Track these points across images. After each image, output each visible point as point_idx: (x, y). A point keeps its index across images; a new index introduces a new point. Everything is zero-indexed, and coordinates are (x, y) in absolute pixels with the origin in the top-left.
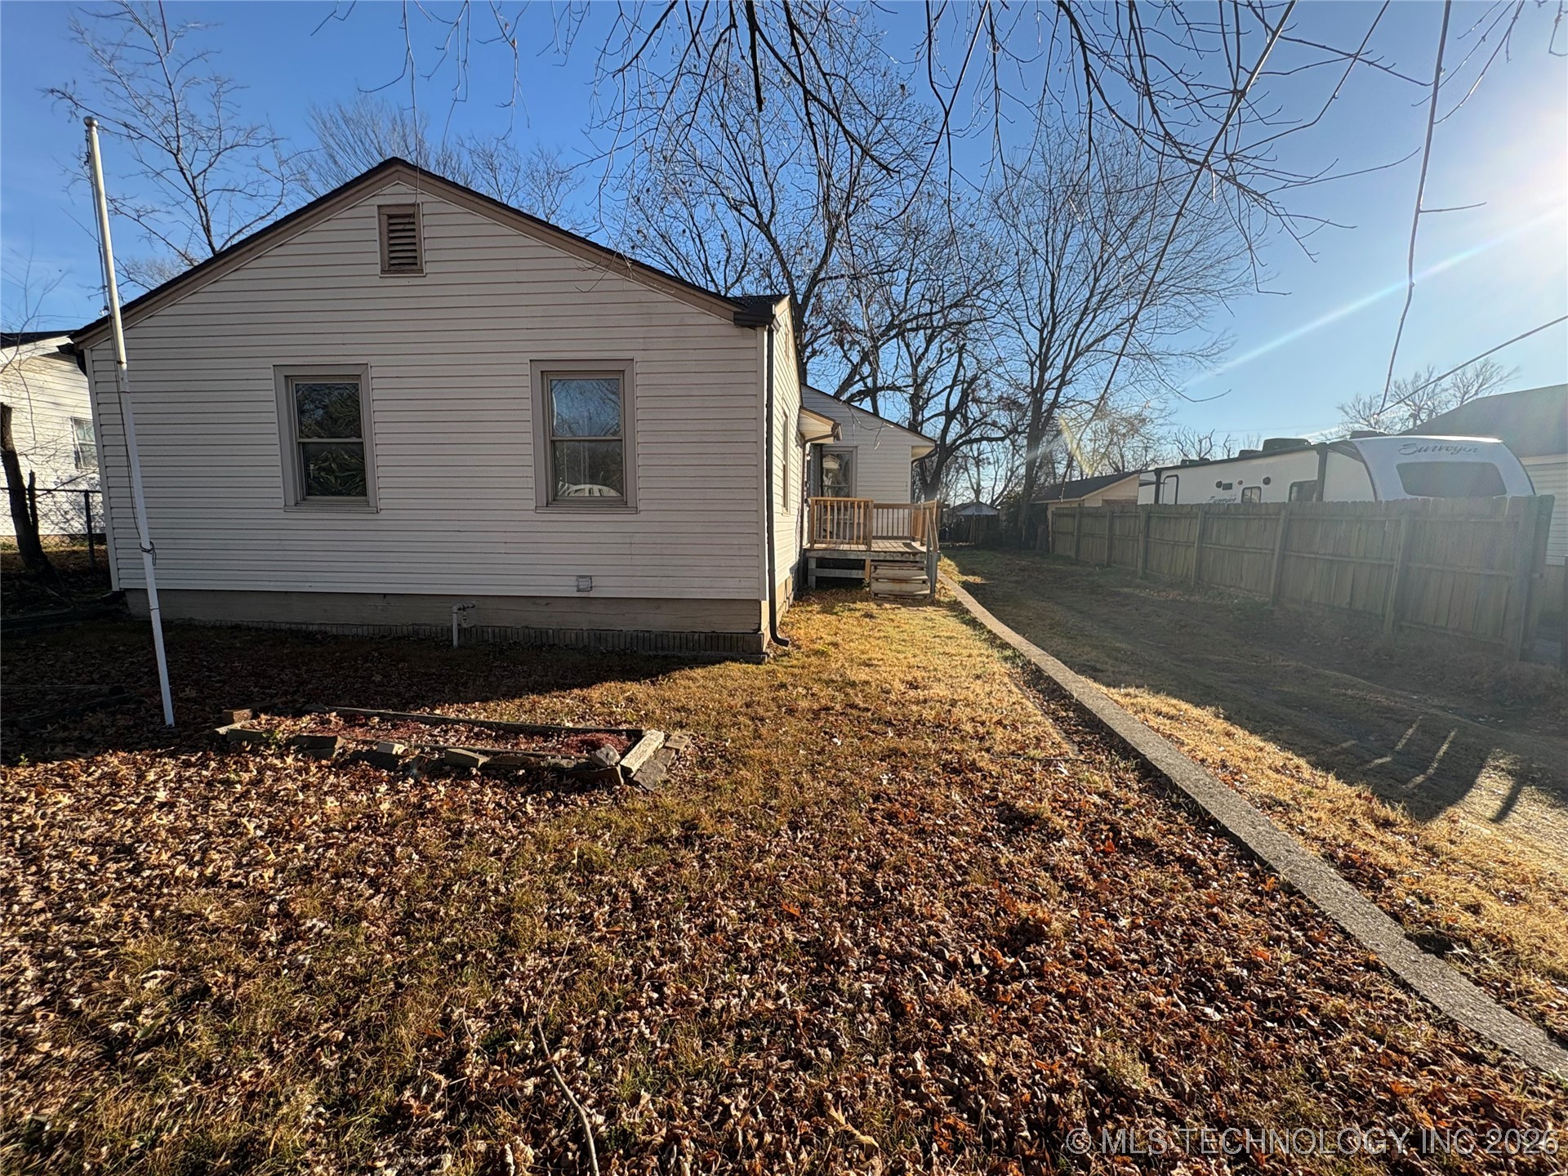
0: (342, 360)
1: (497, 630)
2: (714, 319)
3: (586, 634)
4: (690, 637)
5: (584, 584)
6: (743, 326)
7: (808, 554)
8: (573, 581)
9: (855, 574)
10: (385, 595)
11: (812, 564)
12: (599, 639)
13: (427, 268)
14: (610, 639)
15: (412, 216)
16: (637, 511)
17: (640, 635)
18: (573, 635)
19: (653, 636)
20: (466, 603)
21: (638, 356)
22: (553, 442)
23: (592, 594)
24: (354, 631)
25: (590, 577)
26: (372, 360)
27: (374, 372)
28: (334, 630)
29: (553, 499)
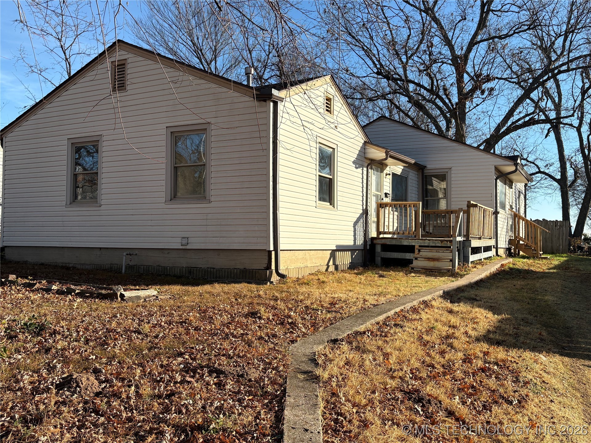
0: (93, 134)
1: (145, 267)
2: (247, 99)
3: (184, 270)
4: (232, 271)
5: (185, 241)
6: (260, 101)
7: (375, 242)
8: (179, 240)
9: (408, 256)
10: (100, 248)
11: (378, 248)
12: (190, 272)
13: (128, 88)
14: (195, 272)
15: (124, 64)
16: (210, 202)
17: (209, 270)
18: (178, 270)
19: (215, 270)
20: (130, 252)
21: (212, 121)
22: (176, 168)
23: (188, 247)
24: (87, 267)
25: (188, 238)
26: (104, 133)
27: (104, 138)
28: (79, 266)
29: (174, 196)
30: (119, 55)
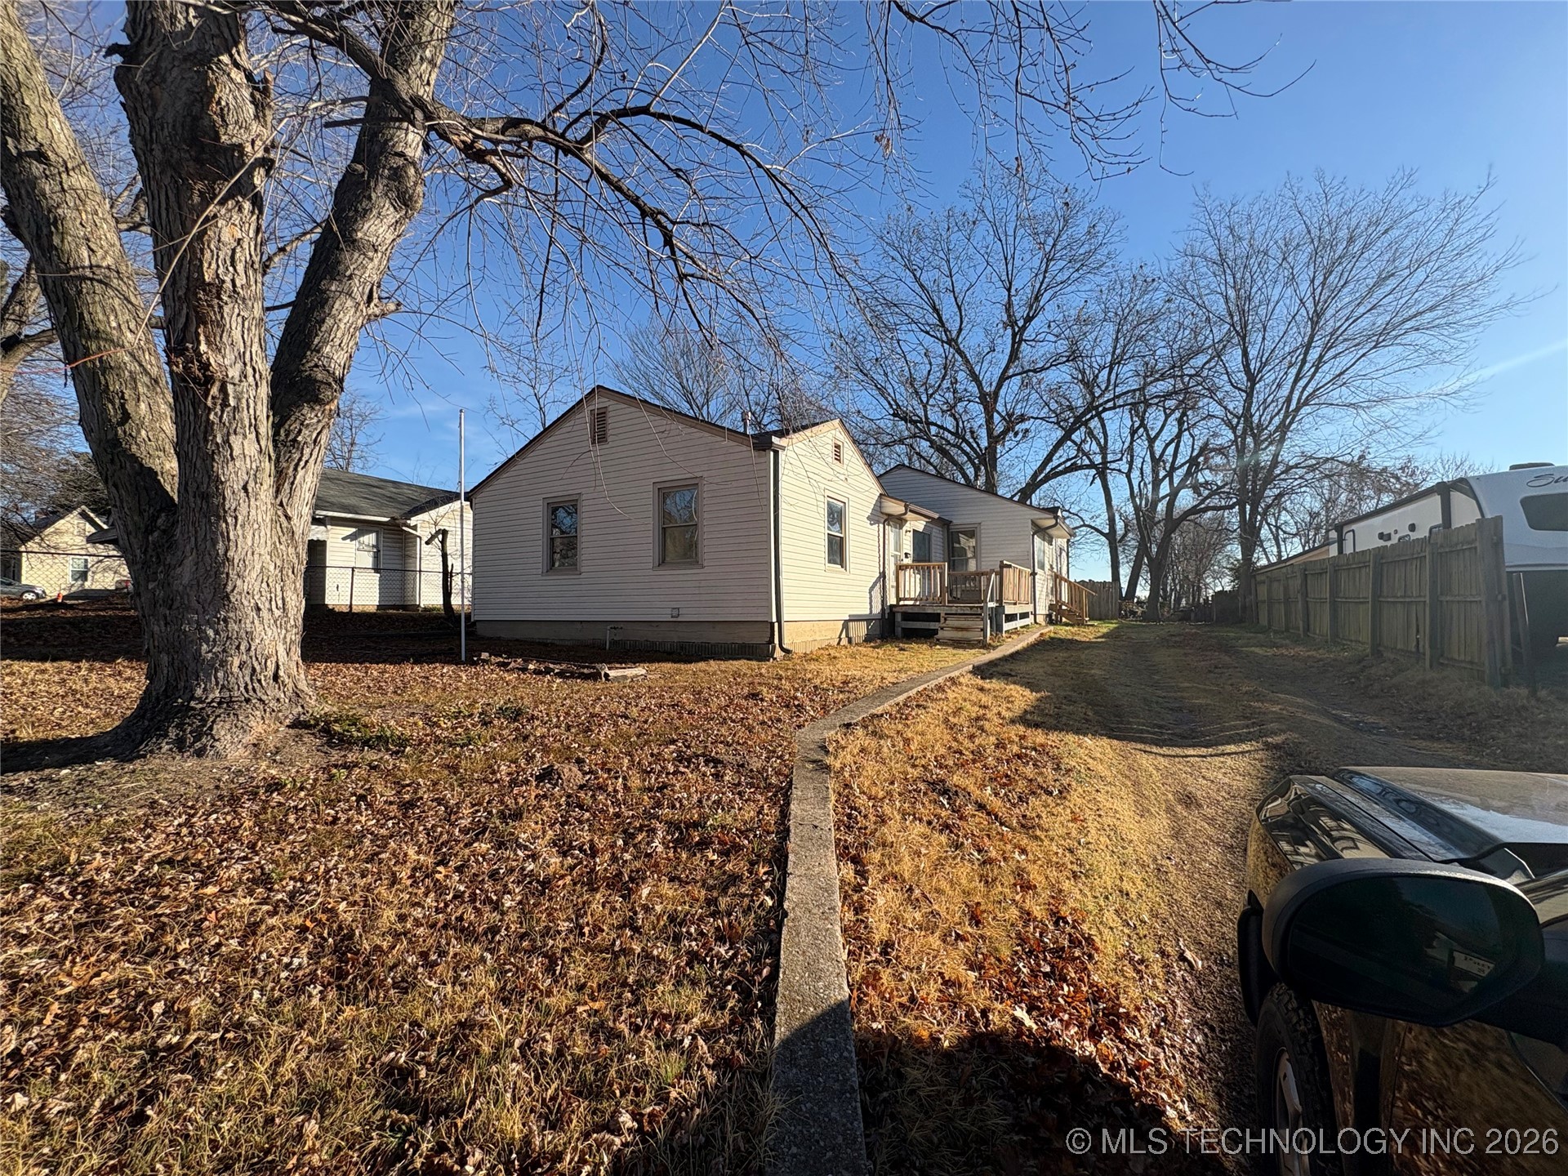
0: (572, 492)
1: (632, 642)
2: (744, 448)
3: (675, 645)
4: (730, 646)
5: (675, 613)
6: (759, 450)
7: (894, 610)
8: (669, 611)
9: (933, 625)
10: (582, 621)
11: (899, 618)
12: (682, 648)
13: (610, 439)
14: (687, 648)
15: (604, 413)
16: (703, 567)
17: (704, 645)
18: (669, 646)
19: (710, 645)
20: (615, 625)
21: (705, 474)
22: (664, 529)
23: (679, 619)
24: (567, 642)
25: (679, 609)
26: (584, 491)
27: (584, 497)
28: (558, 642)
29: (662, 561)
30: (599, 403)
